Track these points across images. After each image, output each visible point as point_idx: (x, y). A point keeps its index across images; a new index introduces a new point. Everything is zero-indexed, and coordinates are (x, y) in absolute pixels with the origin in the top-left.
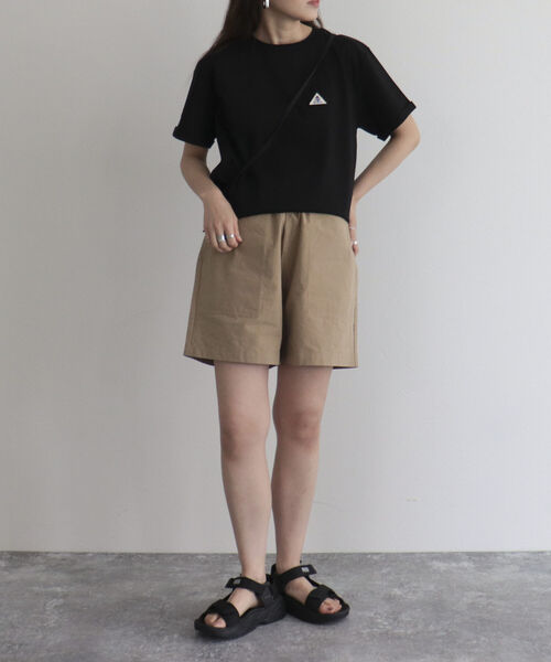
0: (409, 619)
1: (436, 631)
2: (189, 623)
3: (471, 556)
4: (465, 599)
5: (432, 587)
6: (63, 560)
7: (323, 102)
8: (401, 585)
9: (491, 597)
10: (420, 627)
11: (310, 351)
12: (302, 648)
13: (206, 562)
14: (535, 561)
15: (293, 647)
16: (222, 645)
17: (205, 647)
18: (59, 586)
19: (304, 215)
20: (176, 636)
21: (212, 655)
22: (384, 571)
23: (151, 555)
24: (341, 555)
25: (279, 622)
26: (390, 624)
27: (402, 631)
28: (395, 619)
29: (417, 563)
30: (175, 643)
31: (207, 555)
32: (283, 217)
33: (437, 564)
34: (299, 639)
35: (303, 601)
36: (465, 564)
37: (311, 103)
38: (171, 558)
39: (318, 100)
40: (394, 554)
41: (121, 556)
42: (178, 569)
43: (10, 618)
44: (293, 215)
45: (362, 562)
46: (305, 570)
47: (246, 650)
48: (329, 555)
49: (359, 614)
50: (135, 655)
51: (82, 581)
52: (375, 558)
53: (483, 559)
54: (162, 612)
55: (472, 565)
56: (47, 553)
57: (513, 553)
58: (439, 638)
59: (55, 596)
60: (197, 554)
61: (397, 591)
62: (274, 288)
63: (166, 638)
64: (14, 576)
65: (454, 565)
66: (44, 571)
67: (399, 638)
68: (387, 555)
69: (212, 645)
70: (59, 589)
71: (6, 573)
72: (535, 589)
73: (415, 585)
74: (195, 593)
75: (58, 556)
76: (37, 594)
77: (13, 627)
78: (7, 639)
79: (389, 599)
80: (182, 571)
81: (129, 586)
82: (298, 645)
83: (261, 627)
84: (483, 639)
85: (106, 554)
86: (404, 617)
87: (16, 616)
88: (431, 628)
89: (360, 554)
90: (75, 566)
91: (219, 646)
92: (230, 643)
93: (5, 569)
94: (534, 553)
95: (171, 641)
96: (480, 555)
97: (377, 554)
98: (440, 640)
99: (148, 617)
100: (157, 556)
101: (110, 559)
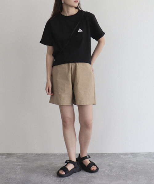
0: (115, 171)
1: (122, 174)
2: (55, 172)
3: (131, 154)
4: (130, 165)
5: (121, 162)
6: (21, 155)
7: (81, 31)
8: (112, 162)
9: (137, 165)
10: (117, 173)
11: (80, 101)
12: (86, 179)
13: (60, 156)
14: (149, 155)
15: (83, 179)
16: (64, 178)
17: (60, 179)
18: (20, 162)
19: (77, 63)
20: (52, 176)
21: (61, 181)
22: (108, 158)
23: (45, 154)
24: (96, 154)
25: (79, 172)
26: (110, 172)
27: (113, 174)
28: (111, 171)
29: (117, 156)
30: (51, 178)
31: (60, 154)
32: (71, 64)
33: (122, 156)
34: (85, 176)
35: (87, 166)
36: (130, 156)
37: (78, 32)
38: (50, 155)
39: (80, 31)
40: (110, 153)
41: (37, 154)
42: (52, 158)
43: (7, 171)
44: (74, 63)
45: (102, 155)
46: (88, 157)
47: (71, 179)
48: (93, 154)
49: (101, 169)
50: (41, 181)
51: (26, 161)
52: (105, 154)
53: (134, 155)
54: (48, 169)
55: (131, 156)
56: (17, 154)
57: (143, 153)
58: (123, 176)
59: (19, 165)
60: (57, 154)
61: (111, 163)
62: (69, 84)
63: (49, 177)
64: (8, 160)
65: (127, 156)
66: (16, 159)
67: (112, 176)
68: (109, 154)
69: (62, 178)
70: (20, 163)
71: (6, 159)
72: (149, 163)
73: (116, 162)
74: (57, 164)
75: (20, 155)
76: (14, 165)
77: (8, 174)
78: (6, 177)
79: (109, 165)
80: (53, 158)
81: (39, 162)
82: (85, 178)
83: (74, 173)
84: (135, 176)
85: (33, 154)
86: (113, 170)
87: (8, 171)
88: (121, 173)
89: (101, 153)
90: (24, 157)
91: (63, 179)
92: (66, 178)
93: (5, 158)
94: (148, 153)
95: (50, 177)
96: (134, 153)
97: (106, 153)
98: (123, 177)
99: (44, 171)
100: (46, 154)
101: (34, 155)
